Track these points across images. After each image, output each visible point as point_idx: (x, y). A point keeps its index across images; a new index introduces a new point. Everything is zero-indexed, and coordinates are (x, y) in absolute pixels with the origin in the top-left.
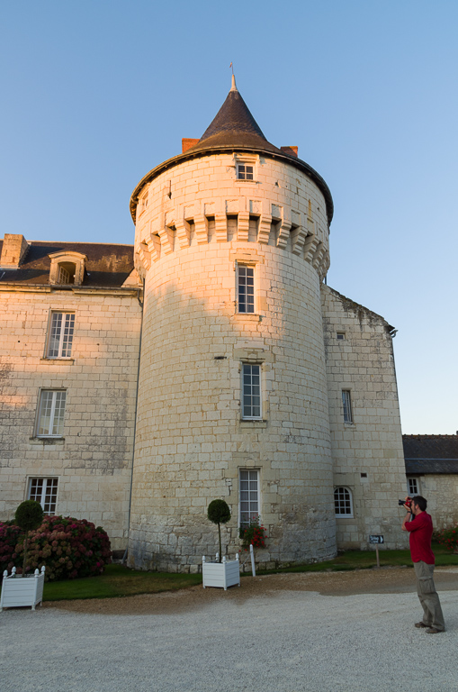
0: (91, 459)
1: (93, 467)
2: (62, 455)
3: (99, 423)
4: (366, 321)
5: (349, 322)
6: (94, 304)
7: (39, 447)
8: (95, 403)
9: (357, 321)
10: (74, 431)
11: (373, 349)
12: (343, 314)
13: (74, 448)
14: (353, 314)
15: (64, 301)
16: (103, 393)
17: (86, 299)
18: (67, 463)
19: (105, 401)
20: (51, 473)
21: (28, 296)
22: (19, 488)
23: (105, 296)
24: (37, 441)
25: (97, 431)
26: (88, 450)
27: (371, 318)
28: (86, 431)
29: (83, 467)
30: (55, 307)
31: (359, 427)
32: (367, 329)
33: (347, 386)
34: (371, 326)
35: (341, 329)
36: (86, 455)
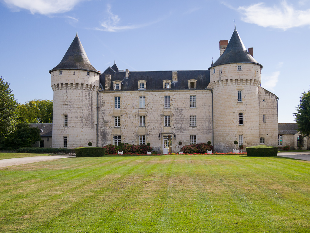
0: (203, 131)
1: (204, 133)
2: (197, 130)
3: (204, 123)
4: (271, 96)
5: (266, 96)
6: (200, 93)
7: (191, 128)
8: (203, 118)
9: (268, 96)
10: (199, 125)
11: (272, 103)
12: (265, 94)
13: (199, 129)
14: (267, 94)
15: (193, 93)
16: (204, 116)
17: (198, 92)
18: (198, 132)
19: (205, 118)
20: (195, 134)
21: (184, 92)
22: (188, 137)
23: (203, 91)
24: (191, 127)
25: (204, 125)
26: (202, 129)
27: (272, 95)
28: (201, 125)
29: (202, 133)
30: (191, 94)
31: (267, 124)
32: (271, 98)
33: (264, 113)
34: (272, 97)
35: (264, 99)
36: (202, 130)
